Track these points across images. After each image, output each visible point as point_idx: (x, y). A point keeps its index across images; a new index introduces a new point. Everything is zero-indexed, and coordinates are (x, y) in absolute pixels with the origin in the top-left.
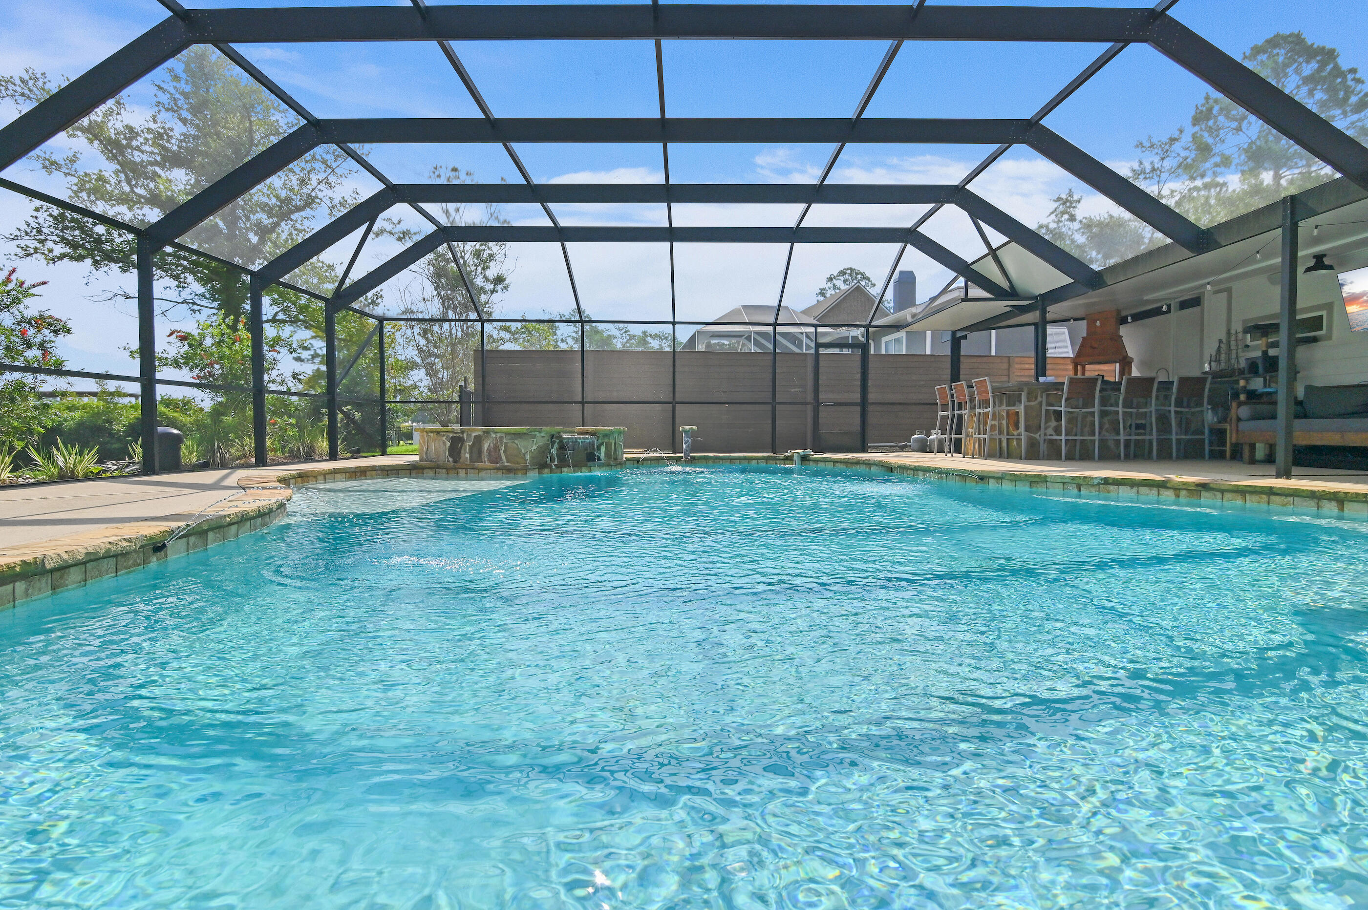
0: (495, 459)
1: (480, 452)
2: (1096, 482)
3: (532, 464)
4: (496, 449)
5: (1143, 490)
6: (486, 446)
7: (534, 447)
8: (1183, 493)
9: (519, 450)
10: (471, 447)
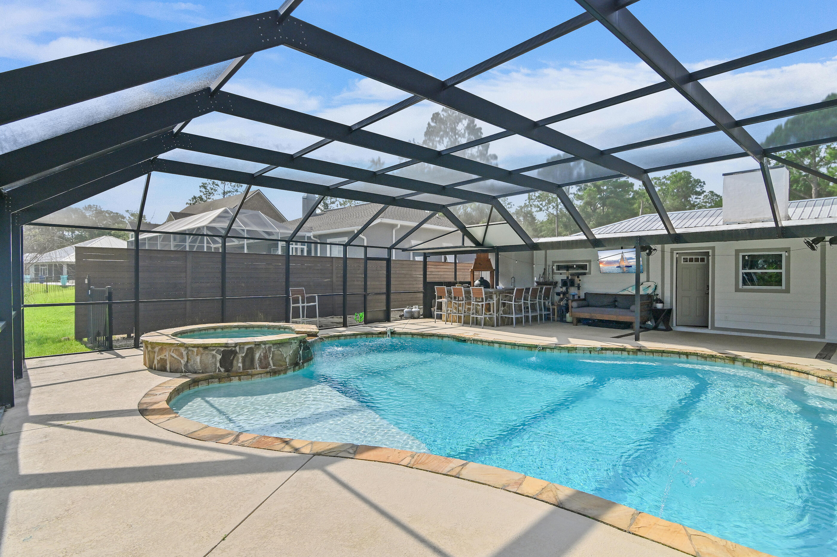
0: (264, 365)
1: (252, 360)
2: (598, 349)
3: (291, 364)
4: (266, 357)
5: (615, 352)
6: (257, 356)
7: (291, 352)
8: (631, 353)
9: (282, 355)
10: (244, 358)
